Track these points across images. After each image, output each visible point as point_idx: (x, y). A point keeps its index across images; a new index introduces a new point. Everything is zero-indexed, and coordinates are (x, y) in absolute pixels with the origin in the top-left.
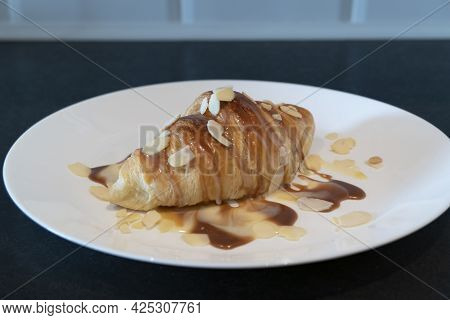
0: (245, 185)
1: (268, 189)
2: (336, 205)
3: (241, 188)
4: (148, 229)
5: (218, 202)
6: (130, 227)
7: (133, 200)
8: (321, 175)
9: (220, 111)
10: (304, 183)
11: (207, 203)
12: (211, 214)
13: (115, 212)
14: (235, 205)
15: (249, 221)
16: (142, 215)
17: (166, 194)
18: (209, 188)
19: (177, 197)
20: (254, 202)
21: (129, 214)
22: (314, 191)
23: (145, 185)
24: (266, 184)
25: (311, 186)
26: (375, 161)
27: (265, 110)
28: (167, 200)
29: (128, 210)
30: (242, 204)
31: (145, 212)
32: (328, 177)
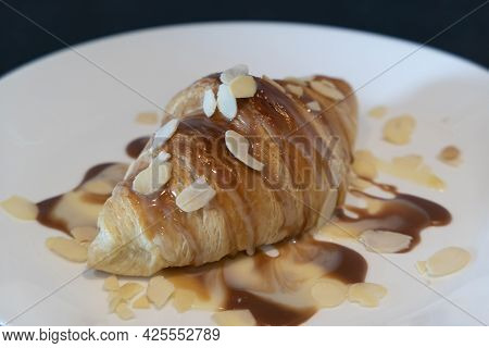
0: (287, 224)
1: (316, 223)
2: (415, 240)
3: (282, 228)
4: (159, 308)
5: (250, 252)
6: (130, 307)
7: (125, 263)
8: (381, 186)
9: (238, 113)
10: (362, 203)
11: (234, 255)
12: (243, 272)
13: (101, 282)
14: (273, 253)
15: (302, 281)
16: (143, 284)
17: (177, 251)
18: (239, 237)
19: (194, 253)
20: (300, 246)
21: (122, 283)
22: (380, 217)
23: (144, 241)
24: (314, 217)
25: (374, 208)
26: (450, 154)
27: (295, 96)
28: (179, 259)
29: (119, 276)
30: (283, 251)
31: (148, 278)
32: (392, 189)
